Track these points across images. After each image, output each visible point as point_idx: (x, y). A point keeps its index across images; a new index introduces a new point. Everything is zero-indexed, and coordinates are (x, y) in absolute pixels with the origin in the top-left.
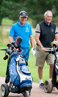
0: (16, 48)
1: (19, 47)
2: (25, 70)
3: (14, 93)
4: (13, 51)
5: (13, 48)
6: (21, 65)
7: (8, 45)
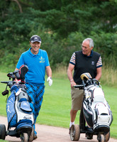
1: (22, 78)
2: (25, 106)
3: (12, 136)
6: (21, 101)
7: (9, 75)
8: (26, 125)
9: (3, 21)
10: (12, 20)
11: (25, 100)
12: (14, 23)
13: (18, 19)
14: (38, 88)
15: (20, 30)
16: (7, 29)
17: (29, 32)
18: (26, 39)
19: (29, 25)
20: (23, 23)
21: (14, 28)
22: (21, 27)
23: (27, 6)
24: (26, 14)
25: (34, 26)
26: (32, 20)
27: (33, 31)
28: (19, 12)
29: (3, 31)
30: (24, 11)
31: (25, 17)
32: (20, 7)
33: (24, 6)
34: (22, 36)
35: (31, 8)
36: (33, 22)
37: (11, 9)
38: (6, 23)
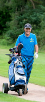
0: (16, 53)
1: (19, 52)
4: (13, 55)
5: (13, 53)
6: (18, 67)
7: (10, 50)
8: (21, 84)
9: (22, 15)
10: (28, 14)
11: (20, 67)
12: (29, 16)
13: (32, 13)
14: (29, 59)
15: (33, 21)
16: (24, 20)
17: (40, 22)
18: (38, 27)
19: (39, 17)
20: (36, 16)
21: (29, 20)
22: (34, 19)
23: (39, 4)
24: (37, 10)
25: (43, 18)
26: (42, 14)
27: (42, 21)
28: (33, 8)
29: (22, 21)
30: (36, 8)
31: (37, 12)
32: (34, 5)
33: (36, 4)
34: (35, 25)
35: (41, 6)
36: (42, 15)
37: (27, 6)
38: (24, 16)
